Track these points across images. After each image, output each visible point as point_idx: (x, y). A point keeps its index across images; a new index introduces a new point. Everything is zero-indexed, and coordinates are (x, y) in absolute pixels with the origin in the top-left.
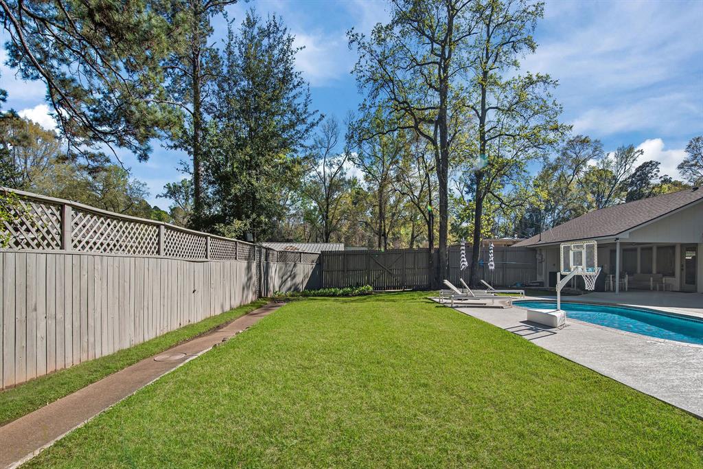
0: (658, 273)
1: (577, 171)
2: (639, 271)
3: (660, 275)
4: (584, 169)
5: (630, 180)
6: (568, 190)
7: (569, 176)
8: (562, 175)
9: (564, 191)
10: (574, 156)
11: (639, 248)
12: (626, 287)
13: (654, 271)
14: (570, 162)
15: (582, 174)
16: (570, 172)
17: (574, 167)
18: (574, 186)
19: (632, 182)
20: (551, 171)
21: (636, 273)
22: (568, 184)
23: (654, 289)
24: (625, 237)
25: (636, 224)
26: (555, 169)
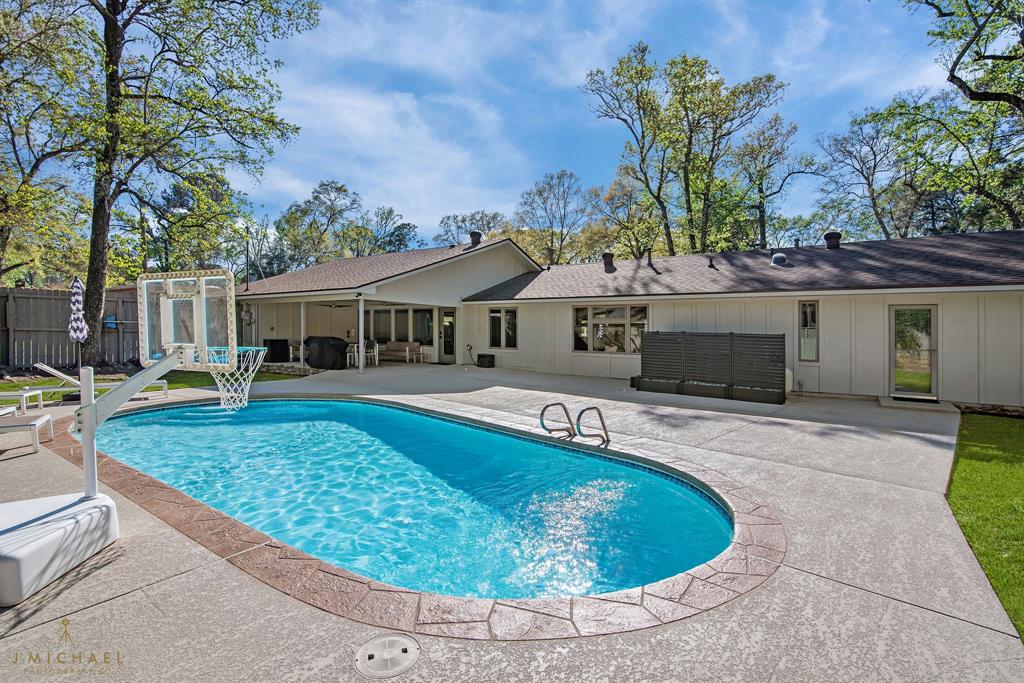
0: (415, 340)
1: (332, 220)
2: (393, 339)
3: (418, 344)
4: (341, 221)
5: (388, 239)
6: (321, 241)
7: (322, 225)
8: (314, 221)
9: (317, 241)
10: (329, 203)
11: (393, 309)
12: (377, 359)
13: (411, 339)
14: (323, 209)
15: (338, 227)
16: (324, 220)
17: (328, 215)
18: (329, 239)
19: (390, 241)
20: (299, 214)
21: (390, 340)
22: (322, 234)
23: (411, 361)
24: (371, 293)
25: (386, 276)
26: (305, 213)
